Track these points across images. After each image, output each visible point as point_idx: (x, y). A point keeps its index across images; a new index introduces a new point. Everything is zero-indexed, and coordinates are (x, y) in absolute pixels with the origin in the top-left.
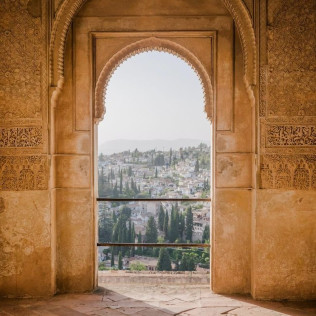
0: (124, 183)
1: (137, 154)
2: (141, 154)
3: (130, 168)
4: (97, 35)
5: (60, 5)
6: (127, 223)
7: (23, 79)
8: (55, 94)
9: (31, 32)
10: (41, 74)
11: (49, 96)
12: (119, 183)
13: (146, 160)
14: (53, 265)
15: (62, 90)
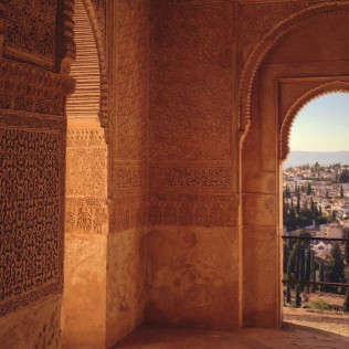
0: (301, 203)
1: (317, 168)
2: (322, 169)
3: (309, 185)
4: (283, 80)
5: (248, 56)
6: (306, 251)
7: (214, 124)
8: (243, 137)
9: (222, 81)
10: (231, 119)
11: (238, 139)
12: (295, 203)
13: (328, 176)
14: (240, 299)
15: (249, 133)
